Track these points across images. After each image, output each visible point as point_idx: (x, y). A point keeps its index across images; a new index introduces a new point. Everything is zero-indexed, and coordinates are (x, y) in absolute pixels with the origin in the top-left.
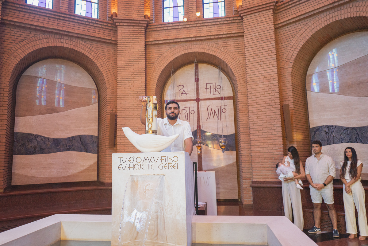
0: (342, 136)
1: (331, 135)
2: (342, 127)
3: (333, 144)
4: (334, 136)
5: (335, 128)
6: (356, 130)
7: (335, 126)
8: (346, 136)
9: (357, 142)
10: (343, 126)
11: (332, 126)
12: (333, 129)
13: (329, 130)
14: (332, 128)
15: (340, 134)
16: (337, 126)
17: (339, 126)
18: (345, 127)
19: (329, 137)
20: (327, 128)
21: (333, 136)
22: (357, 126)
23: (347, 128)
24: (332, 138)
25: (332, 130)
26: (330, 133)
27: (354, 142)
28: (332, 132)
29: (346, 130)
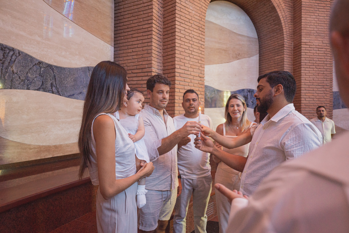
0: (29, 75)
1: (7, 68)
2: (31, 57)
3: (11, 88)
4: (15, 71)
5: (18, 55)
6: (53, 70)
7: (20, 53)
8: (36, 77)
9: (53, 93)
10: (34, 56)
11: (13, 50)
12: (14, 57)
13: (4, 56)
14: (11, 53)
15: (27, 70)
16: (22, 52)
17: (26, 55)
18: (37, 60)
19: (4, 70)
20: (2, 49)
21: (13, 71)
22: (55, 64)
23: (40, 63)
24: (9, 75)
25: (11, 57)
26: (6, 63)
27: (48, 91)
28: (11, 62)
29: (38, 66)
